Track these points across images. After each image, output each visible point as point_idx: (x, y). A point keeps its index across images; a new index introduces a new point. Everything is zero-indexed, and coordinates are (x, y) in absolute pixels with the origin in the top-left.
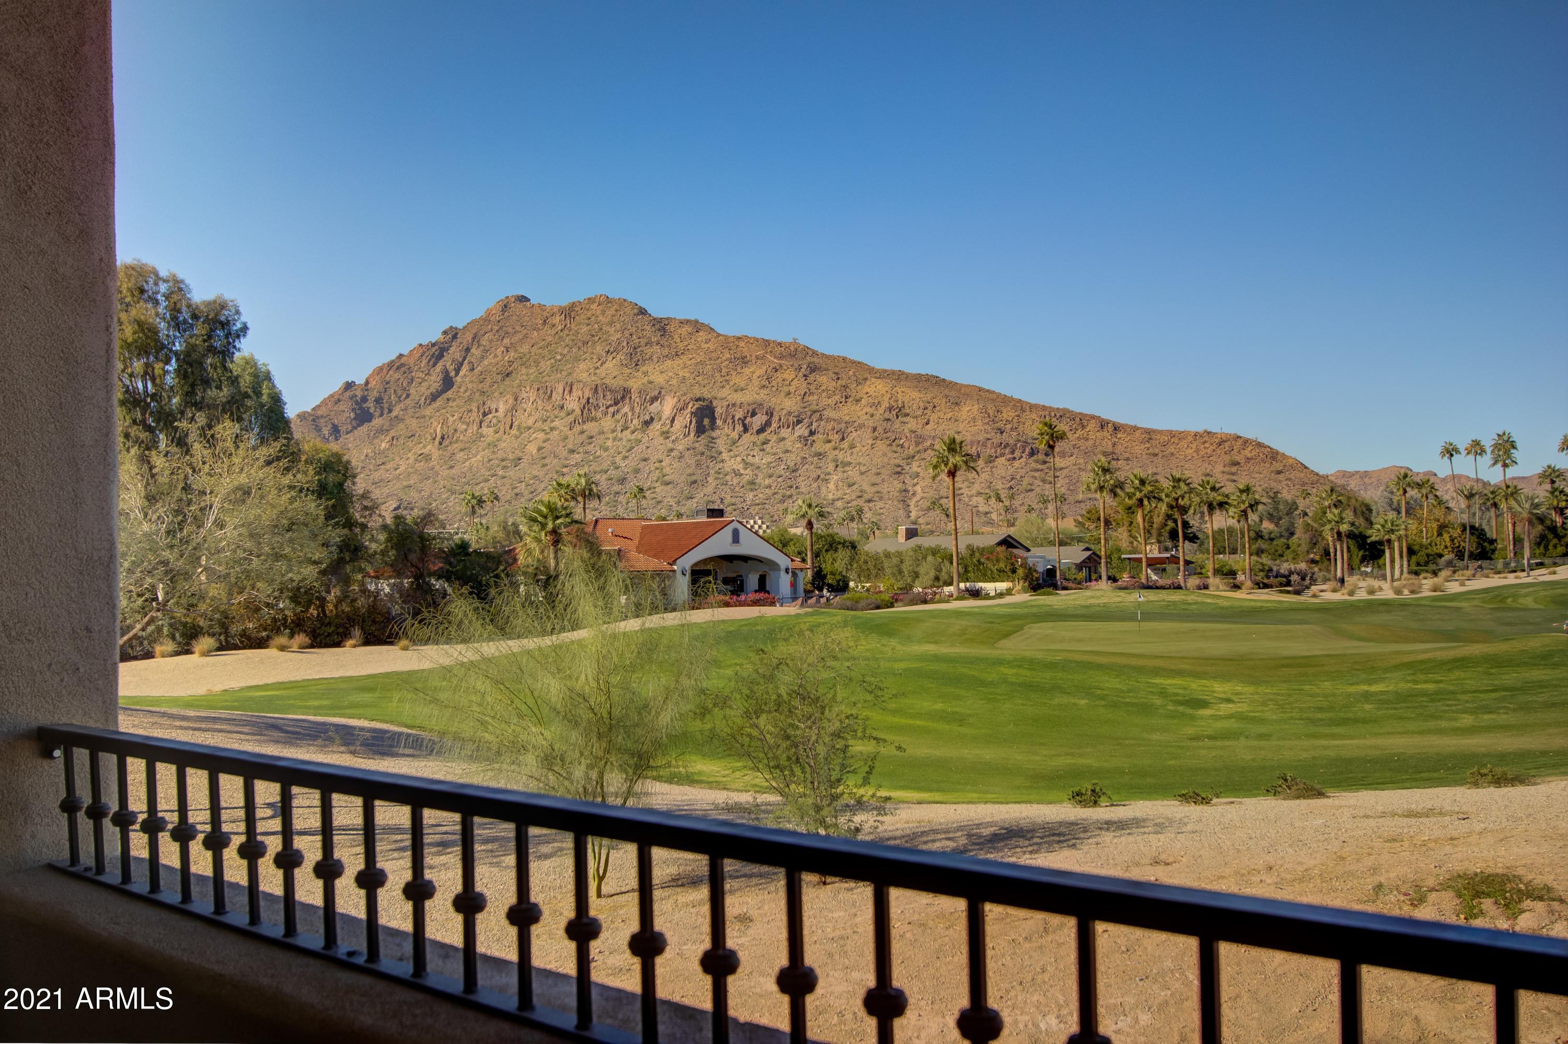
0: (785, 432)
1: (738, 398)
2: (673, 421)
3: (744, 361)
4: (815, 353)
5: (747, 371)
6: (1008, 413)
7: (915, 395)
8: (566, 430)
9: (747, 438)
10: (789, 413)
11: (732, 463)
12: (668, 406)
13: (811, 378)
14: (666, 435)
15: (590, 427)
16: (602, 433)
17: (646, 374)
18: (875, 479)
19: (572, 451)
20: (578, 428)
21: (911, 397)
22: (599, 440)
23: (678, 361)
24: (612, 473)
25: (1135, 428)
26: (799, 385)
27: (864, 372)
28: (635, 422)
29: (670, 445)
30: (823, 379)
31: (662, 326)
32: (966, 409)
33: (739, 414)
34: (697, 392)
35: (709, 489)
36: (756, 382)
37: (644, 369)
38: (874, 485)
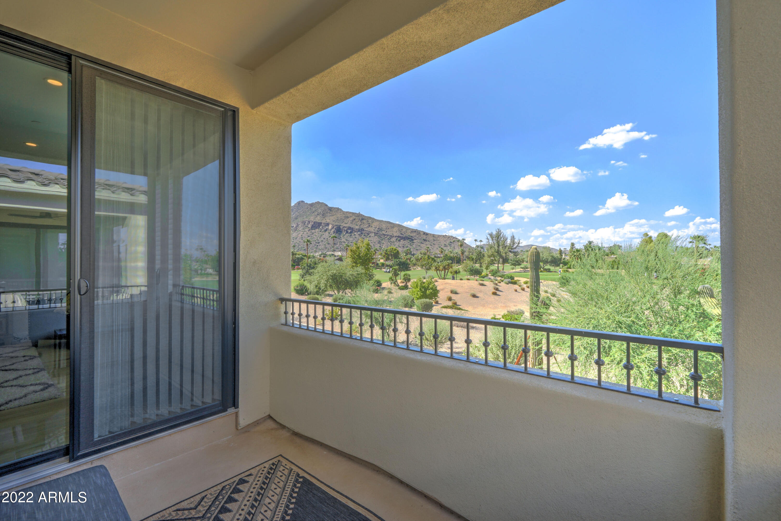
0: (355, 233)
1: (345, 225)
2: (331, 230)
3: (348, 217)
4: (364, 216)
5: (348, 219)
6: (404, 230)
7: (384, 225)
8: (308, 232)
9: (347, 234)
10: (356, 229)
11: (343, 240)
12: (330, 227)
13: (362, 221)
14: (329, 233)
15: (313, 231)
16: (315, 232)
17: (326, 219)
18: (374, 244)
19: (308, 236)
20: (310, 231)
21: (384, 226)
22: (315, 234)
23: (333, 217)
24: (317, 241)
25: (431, 234)
26: (359, 223)
27: (373, 220)
28: (323, 230)
29: (330, 235)
30: (364, 221)
31: (331, 209)
32: (395, 229)
33: (346, 229)
34: (337, 224)
35: (338, 245)
36: (350, 222)
37: (325, 218)
38: (374, 245)
